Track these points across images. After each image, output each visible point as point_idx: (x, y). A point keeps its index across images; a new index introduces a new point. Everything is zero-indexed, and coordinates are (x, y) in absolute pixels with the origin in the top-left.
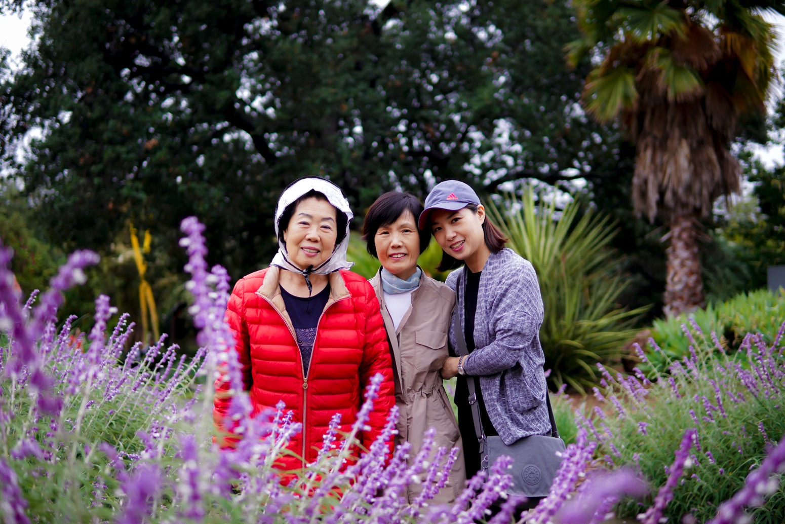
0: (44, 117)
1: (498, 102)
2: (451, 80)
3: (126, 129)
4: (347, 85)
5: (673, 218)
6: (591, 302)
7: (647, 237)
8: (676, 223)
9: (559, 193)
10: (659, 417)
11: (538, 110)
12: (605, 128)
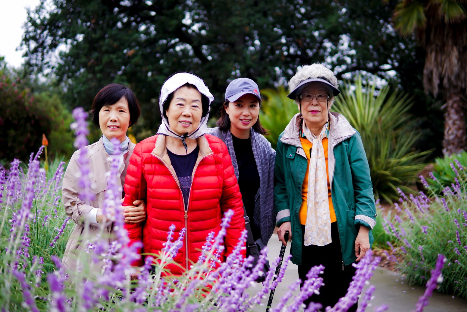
0: (67, 38)
1: (341, 24)
2: (313, 11)
3: (116, 44)
4: (249, 15)
5: (448, 95)
6: (397, 147)
7: (433, 106)
8: (450, 98)
9: (379, 79)
10: (436, 222)
11: (365, 28)
12: (407, 40)
